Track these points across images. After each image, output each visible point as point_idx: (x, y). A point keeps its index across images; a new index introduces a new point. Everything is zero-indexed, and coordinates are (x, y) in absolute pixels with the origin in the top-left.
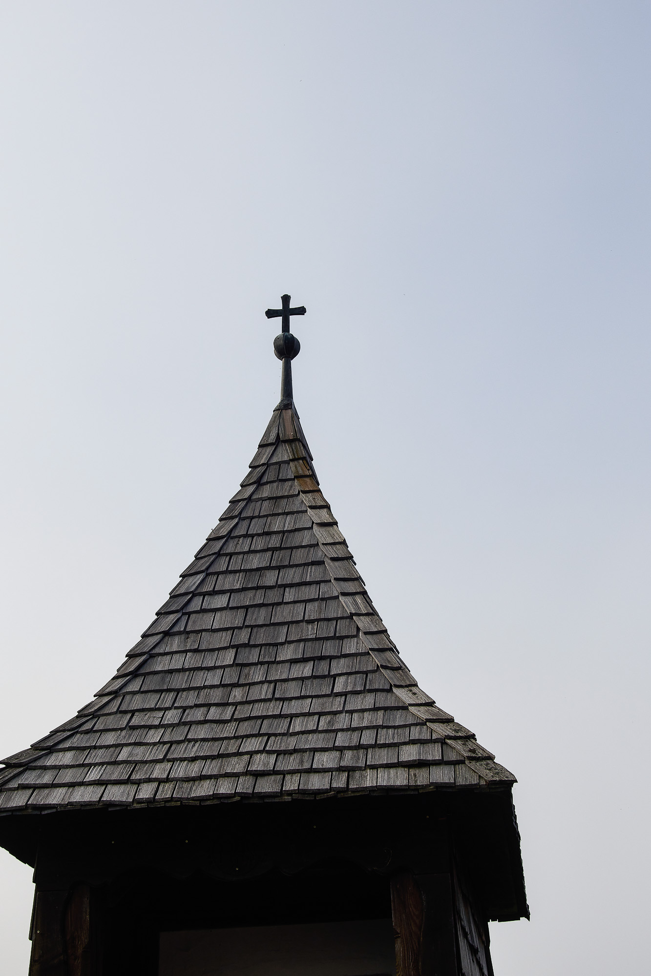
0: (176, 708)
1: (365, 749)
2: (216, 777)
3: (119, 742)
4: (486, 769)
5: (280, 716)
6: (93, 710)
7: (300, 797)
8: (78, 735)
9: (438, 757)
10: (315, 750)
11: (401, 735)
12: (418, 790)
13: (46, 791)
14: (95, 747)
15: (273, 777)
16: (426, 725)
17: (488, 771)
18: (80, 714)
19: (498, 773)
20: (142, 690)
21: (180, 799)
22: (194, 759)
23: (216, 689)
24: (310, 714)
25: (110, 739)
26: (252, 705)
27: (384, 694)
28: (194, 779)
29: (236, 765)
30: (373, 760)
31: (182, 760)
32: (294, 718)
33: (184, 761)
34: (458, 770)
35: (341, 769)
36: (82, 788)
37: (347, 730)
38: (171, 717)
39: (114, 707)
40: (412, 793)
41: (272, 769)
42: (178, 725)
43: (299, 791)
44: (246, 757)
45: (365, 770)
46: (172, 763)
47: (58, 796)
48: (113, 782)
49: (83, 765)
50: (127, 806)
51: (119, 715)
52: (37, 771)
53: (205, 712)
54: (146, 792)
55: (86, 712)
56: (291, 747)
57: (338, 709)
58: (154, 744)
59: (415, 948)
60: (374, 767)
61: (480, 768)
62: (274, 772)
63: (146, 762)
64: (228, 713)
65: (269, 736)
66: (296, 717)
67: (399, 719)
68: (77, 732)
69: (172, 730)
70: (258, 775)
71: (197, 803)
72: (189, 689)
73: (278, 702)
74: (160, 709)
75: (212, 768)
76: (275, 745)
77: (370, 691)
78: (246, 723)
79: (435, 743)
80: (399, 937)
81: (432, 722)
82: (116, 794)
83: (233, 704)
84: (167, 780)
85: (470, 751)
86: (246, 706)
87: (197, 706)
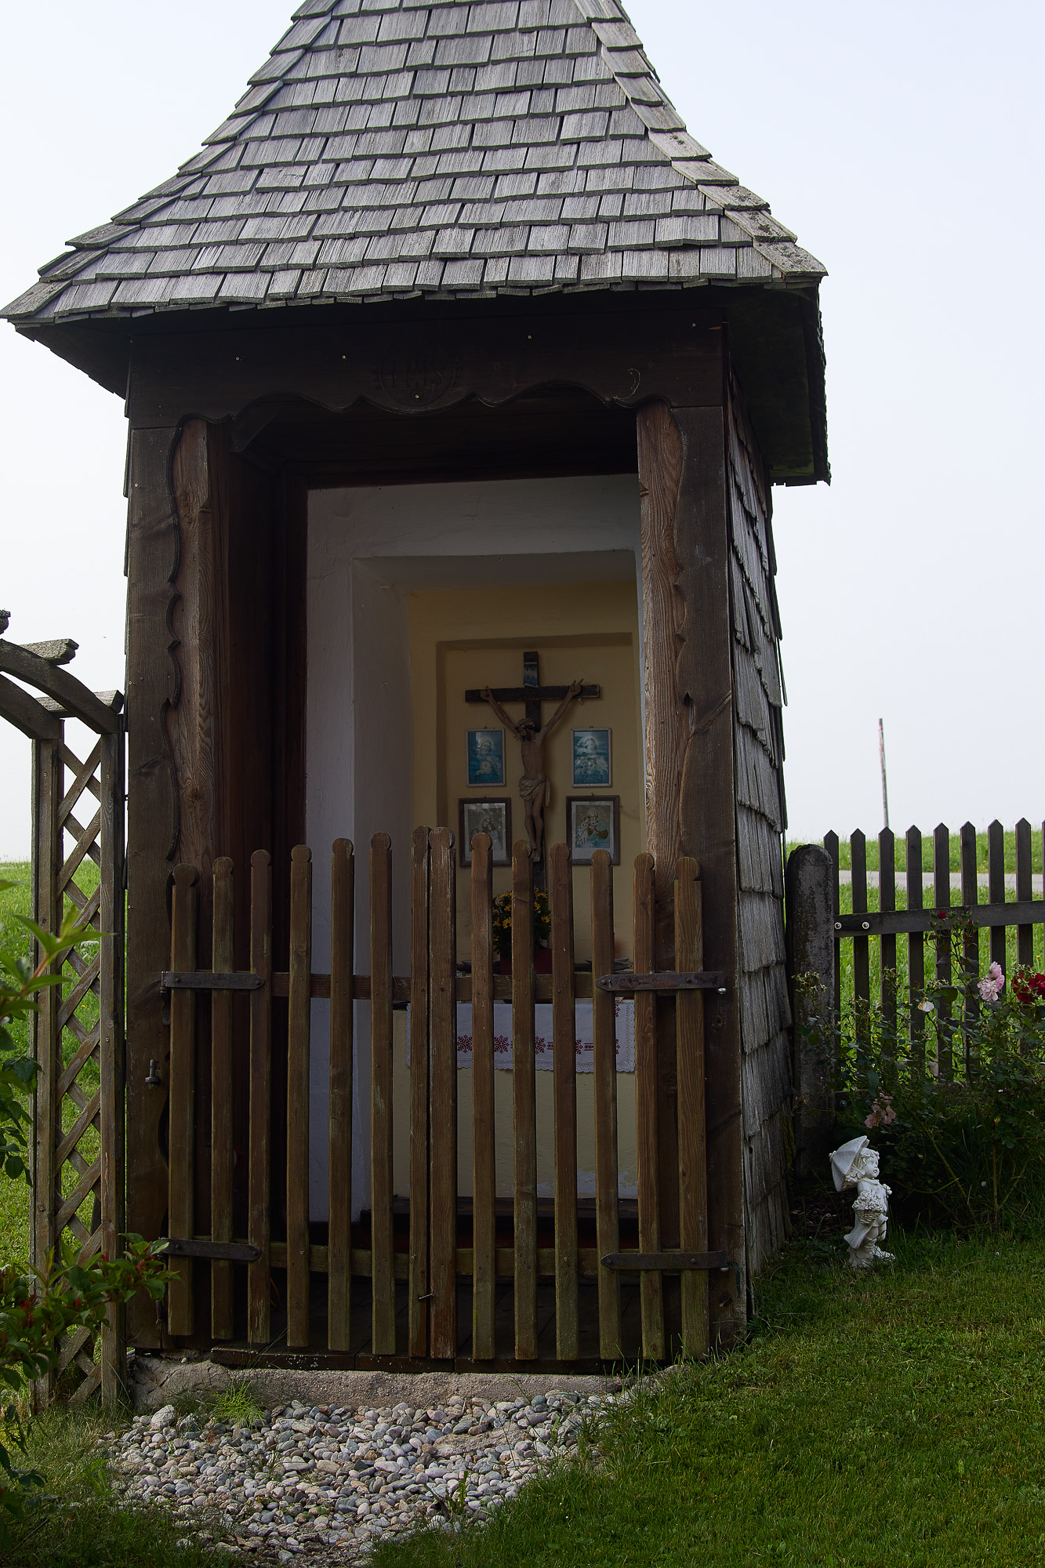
0: (325, 161)
1: (606, 223)
2: (385, 263)
3: (241, 212)
4: (782, 255)
5: (480, 174)
6: (201, 165)
7: (509, 292)
8: (181, 203)
9: (712, 236)
10: (531, 224)
11: (660, 203)
12: (682, 283)
13: (138, 283)
14: (206, 220)
15: (469, 263)
16: (697, 188)
17: (786, 258)
18: (183, 171)
19: (800, 262)
20: (273, 135)
21: (333, 295)
22: (353, 237)
23: (384, 133)
24: (523, 171)
25: (227, 207)
26: (438, 157)
27: (636, 142)
28: (353, 266)
29: (416, 245)
30: (617, 239)
31: (335, 238)
32: (500, 177)
33: (339, 239)
34: (741, 256)
35: (569, 252)
36: (190, 278)
37: (580, 194)
38: (319, 174)
39: (231, 161)
40: (673, 288)
41: (468, 250)
42: (328, 186)
43: (507, 283)
44: (431, 234)
45: (604, 253)
46: (320, 242)
47: (154, 291)
48: (234, 270)
49: (189, 246)
50: (257, 304)
51: (240, 173)
52: (122, 255)
53: (369, 168)
54: (283, 284)
55: (191, 168)
56: (496, 220)
57: (567, 164)
58: (294, 215)
59: (669, 510)
60: (617, 250)
61: (773, 252)
62: (471, 256)
63: (282, 241)
64: (401, 169)
65: (464, 203)
66: (503, 175)
67: (657, 179)
68: (179, 198)
69: (320, 194)
70: (446, 259)
71: (359, 300)
72: (344, 133)
73: (477, 153)
74: (300, 164)
75: (380, 249)
76: (472, 216)
77: (615, 137)
78: (429, 184)
79: (709, 215)
80: (648, 494)
81: (706, 185)
82: (239, 288)
83: (409, 156)
84: (314, 267)
85: (761, 228)
86: (430, 158)
87: (356, 158)
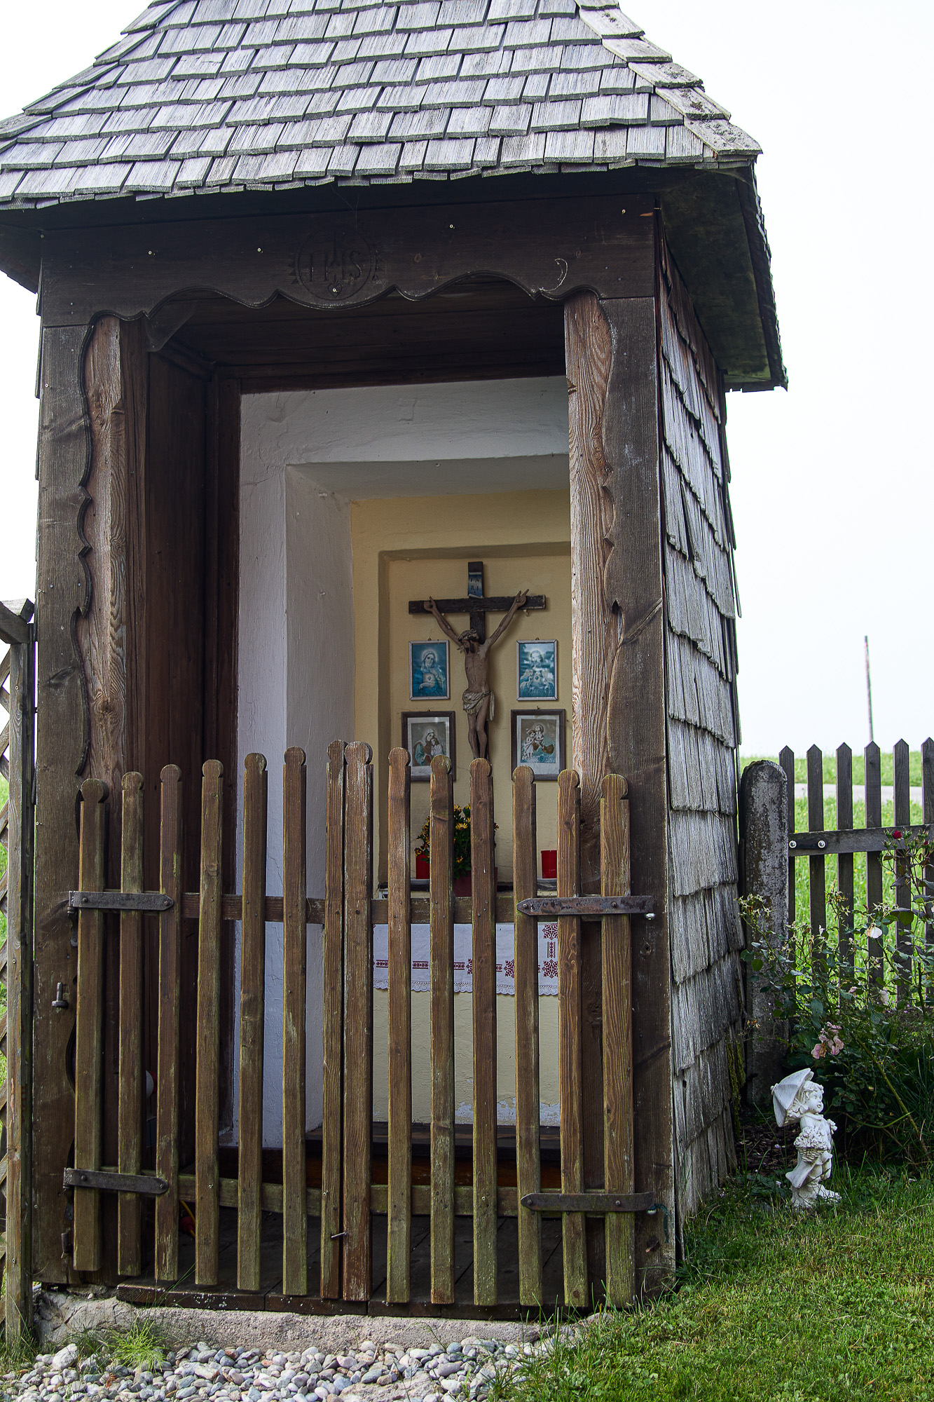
0: (244, 48)
1: (530, 103)
2: (298, 148)
3: (155, 100)
4: (715, 133)
5: (402, 56)
6: (118, 54)
7: (425, 176)
8: (95, 92)
9: (641, 114)
10: (452, 107)
11: (588, 83)
12: (607, 164)
13: (44, 174)
14: (119, 109)
15: (386, 147)
16: (627, 66)
17: (718, 137)
18: (100, 60)
19: (733, 140)
20: (192, 22)
21: (242, 183)
22: (267, 123)
23: (306, 18)
24: (448, 53)
25: (141, 96)
26: (360, 40)
27: (566, 20)
28: (265, 153)
29: (331, 130)
30: (541, 119)
31: (249, 124)
32: (423, 60)
33: (253, 125)
34: (671, 136)
35: (490, 134)
36: (98, 167)
37: (506, 75)
38: (237, 61)
39: (148, 49)
40: (598, 169)
41: (384, 134)
42: (246, 72)
43: (423, 168)
44: (348, 118)
45: (527, 135)
46: (233, 129)
47: (60, 182)
48: (143, 158)
49: (99, 135)
50: (164, 193)
51: (157, 61)
52: (30, 145)
53: (289, 53)
54: (193, 172)
55: (107, 57)
56: (416, 102)
57: (493, 45)
58: (209, 102)
59: (598, 408)
60: (540, 131)
61: (706, 131)
62: (388, 140)
63: (194, 129)
64: (321, 54)
65: (383, 86)
66: (427, 57)
67: (586, 58)
68: (93, 88)
69: (237, 81)
70: (361, 144)
71: (269, 188)
72: (265, 18)
73: (400, 36)
74: (219, 50)
75: (295, 134)
76: (392, 100)
77: (544, 16)
78: (350, 68)
79: (639, 93)
80: (575, 391)
81: (637, 63)
82: (149, 177)
83: (331, 40)
84: (225, 154)
85: (693, 105)
86: (352, 42)
87: (276, 44)
